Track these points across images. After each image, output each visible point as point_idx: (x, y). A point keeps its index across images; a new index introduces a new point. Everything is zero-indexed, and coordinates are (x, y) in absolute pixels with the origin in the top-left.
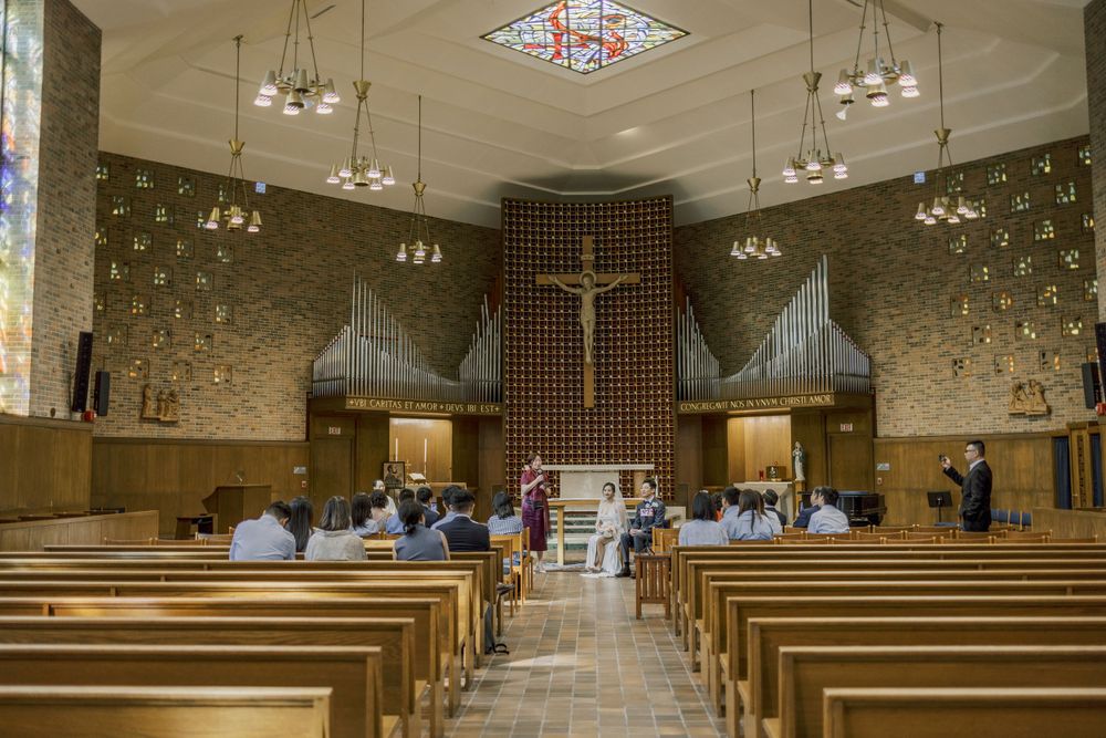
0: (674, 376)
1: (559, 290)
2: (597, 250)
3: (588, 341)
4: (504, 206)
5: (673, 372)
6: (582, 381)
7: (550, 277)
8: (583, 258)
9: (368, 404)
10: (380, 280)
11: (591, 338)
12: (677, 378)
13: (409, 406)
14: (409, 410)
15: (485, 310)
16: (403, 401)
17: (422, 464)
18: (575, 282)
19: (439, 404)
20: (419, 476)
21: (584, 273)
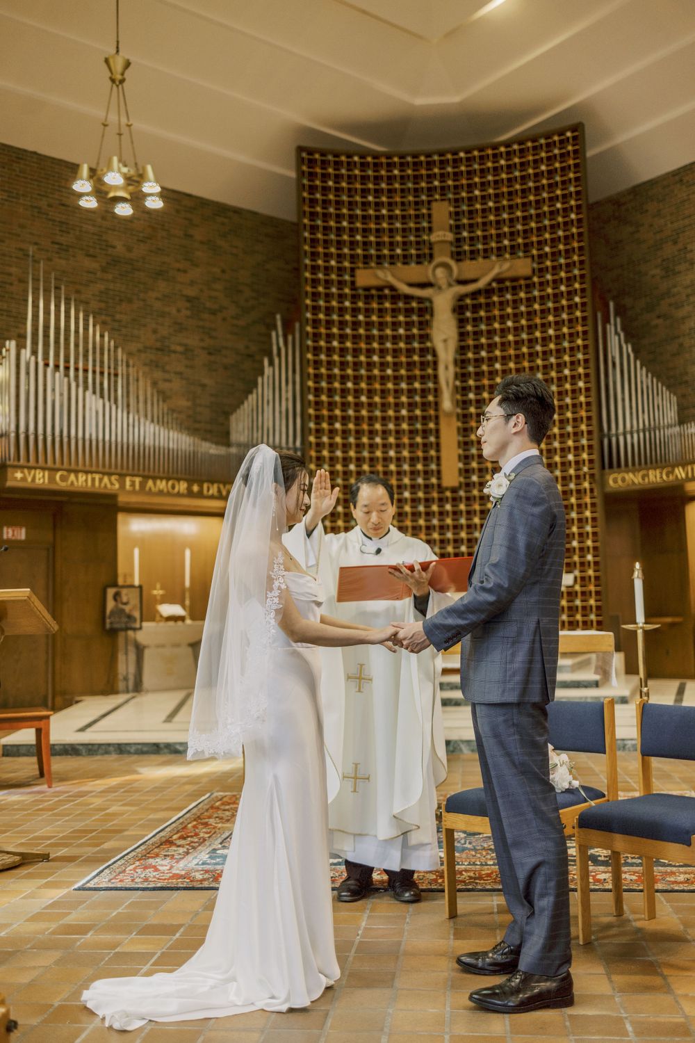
0: (595, 428)
1: (396, 297)
2: (457, 228)
3: (447, 374)
4: (301, 161)
5: (595, 421)
6: (438, 445)
7: (380, 273)
8: (434, 238)
9: (52, 479)
10: (100, 286)
11: (452, 369)
12: (601, 435)
13: (133, 484)
14: (133, 492)
15: (277, 338)
16: (122, 476)
17: (183, 591)
18: (422, 280)
19: (190, 482)
20: (177, 610)
21: (437, 260)
